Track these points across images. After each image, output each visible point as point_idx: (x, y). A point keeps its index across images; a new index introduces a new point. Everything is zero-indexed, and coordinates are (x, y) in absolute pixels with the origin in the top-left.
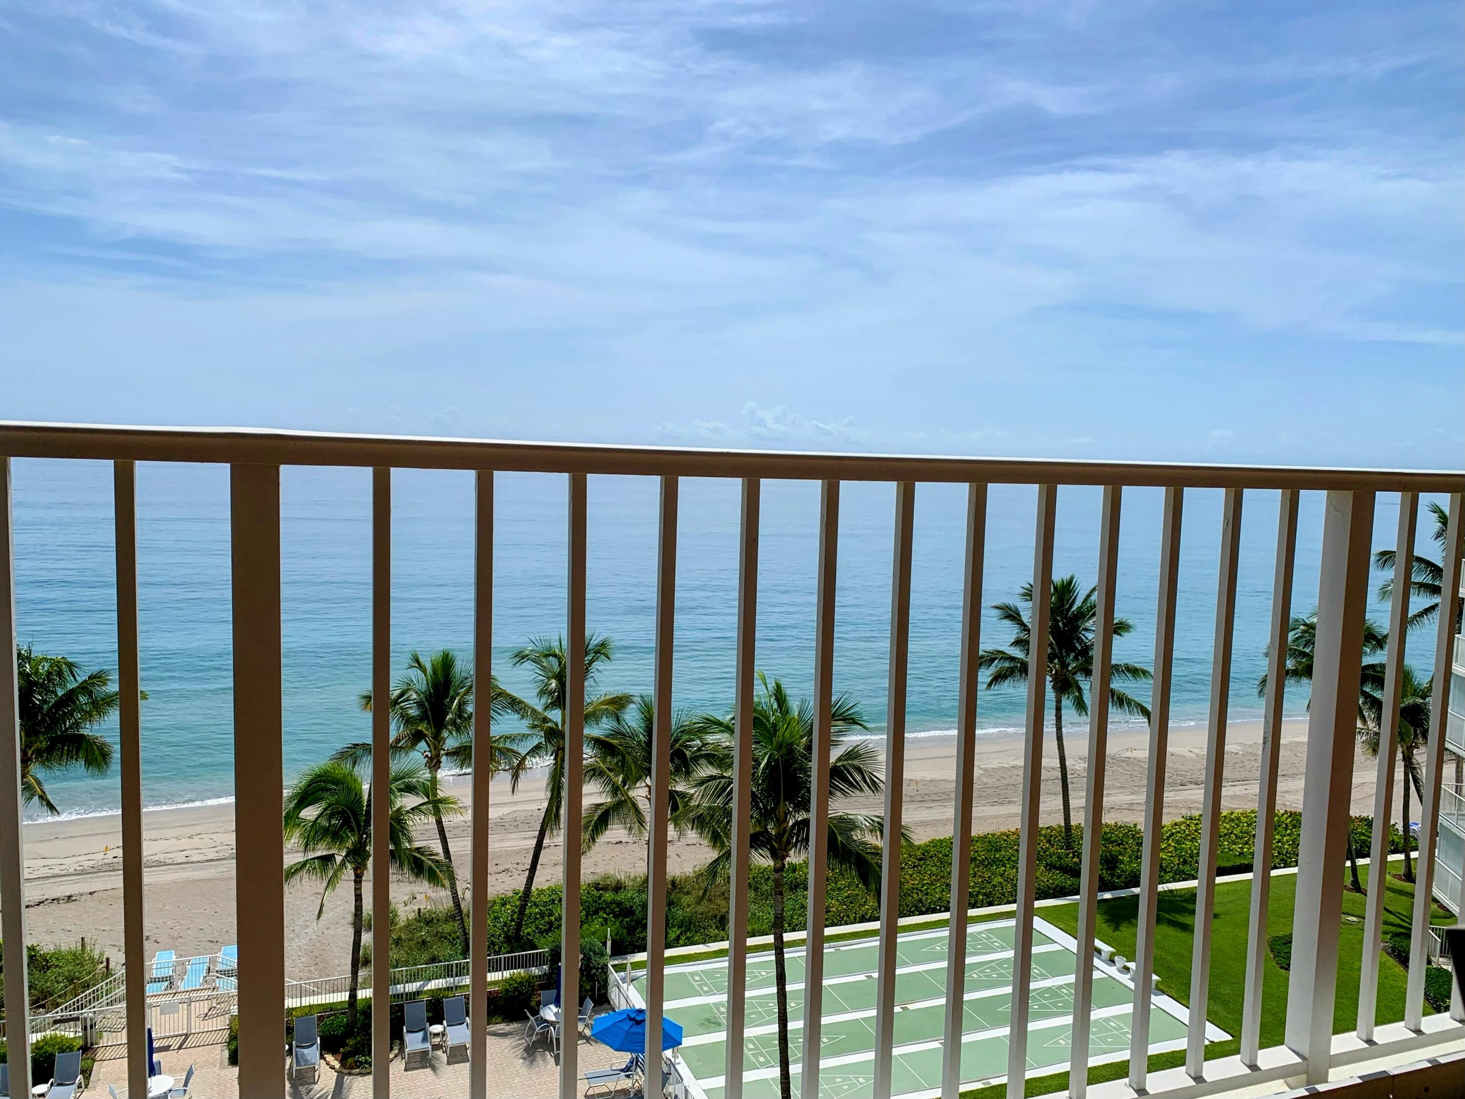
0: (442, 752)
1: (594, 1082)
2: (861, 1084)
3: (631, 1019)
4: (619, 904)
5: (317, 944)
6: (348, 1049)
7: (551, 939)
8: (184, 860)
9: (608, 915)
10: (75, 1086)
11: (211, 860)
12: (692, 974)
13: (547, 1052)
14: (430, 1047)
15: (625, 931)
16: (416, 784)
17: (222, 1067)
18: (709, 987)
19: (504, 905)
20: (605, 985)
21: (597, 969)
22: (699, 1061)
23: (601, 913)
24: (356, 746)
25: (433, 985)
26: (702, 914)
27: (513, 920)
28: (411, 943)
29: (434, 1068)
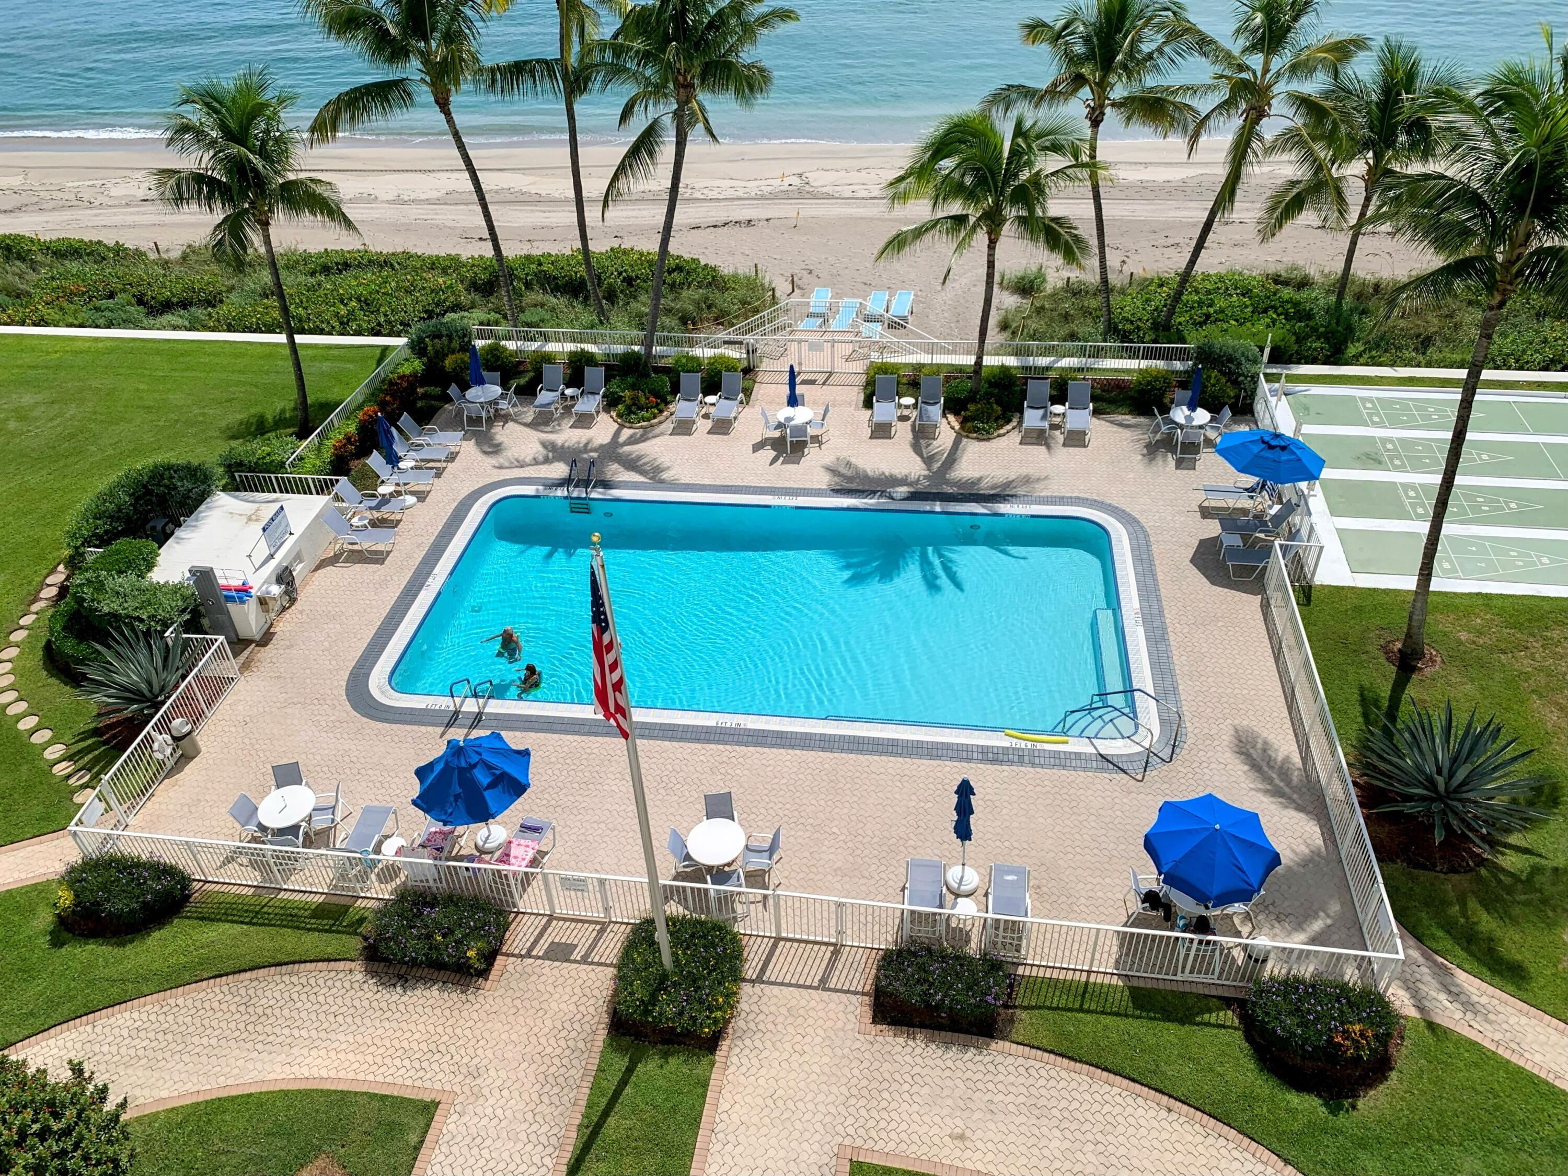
0: (1107, 102)
1: (1211, 495)
2: (1542, 564)
3: (1263, 442)
4: (1296, 304)
5: (962, 301)
6: (968, 413)
7: (1204, 334)
8: (851, 195)
9: (1278, 315)
10: (737, 402)
11: (875, 198)
12: (1364, 400)
13: (1170, 455)
14: (1047, 426)
15: (1294, 338)
16: (1064, 142)
17: (857, 408)
18: (1381, 418)
19: (1161, 286)
20: (1252, 395)
21: (1246, 377)
22: (1341, 497)
23: (1270, 313)
24: (1010, 87)
25: (1066, 362)
26: (1402, 329)
27: (1165, 306)
28: (1055, 313)
29: (1049, 447)
